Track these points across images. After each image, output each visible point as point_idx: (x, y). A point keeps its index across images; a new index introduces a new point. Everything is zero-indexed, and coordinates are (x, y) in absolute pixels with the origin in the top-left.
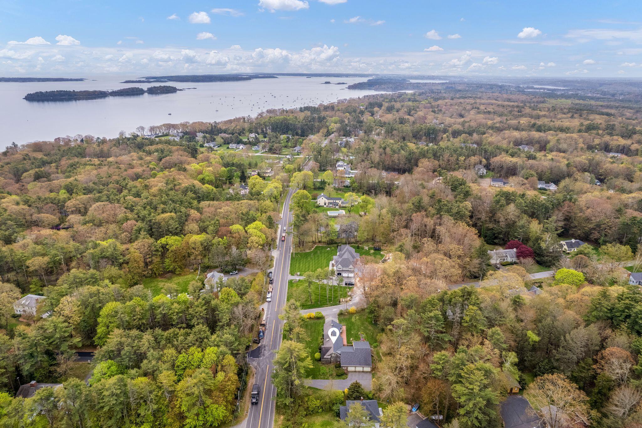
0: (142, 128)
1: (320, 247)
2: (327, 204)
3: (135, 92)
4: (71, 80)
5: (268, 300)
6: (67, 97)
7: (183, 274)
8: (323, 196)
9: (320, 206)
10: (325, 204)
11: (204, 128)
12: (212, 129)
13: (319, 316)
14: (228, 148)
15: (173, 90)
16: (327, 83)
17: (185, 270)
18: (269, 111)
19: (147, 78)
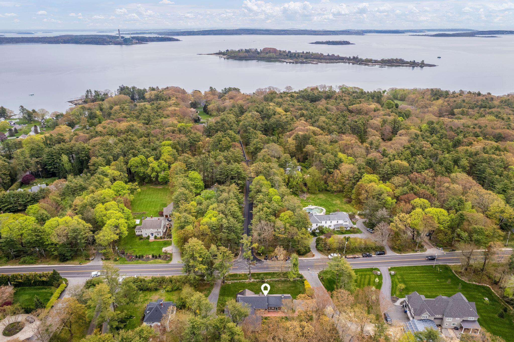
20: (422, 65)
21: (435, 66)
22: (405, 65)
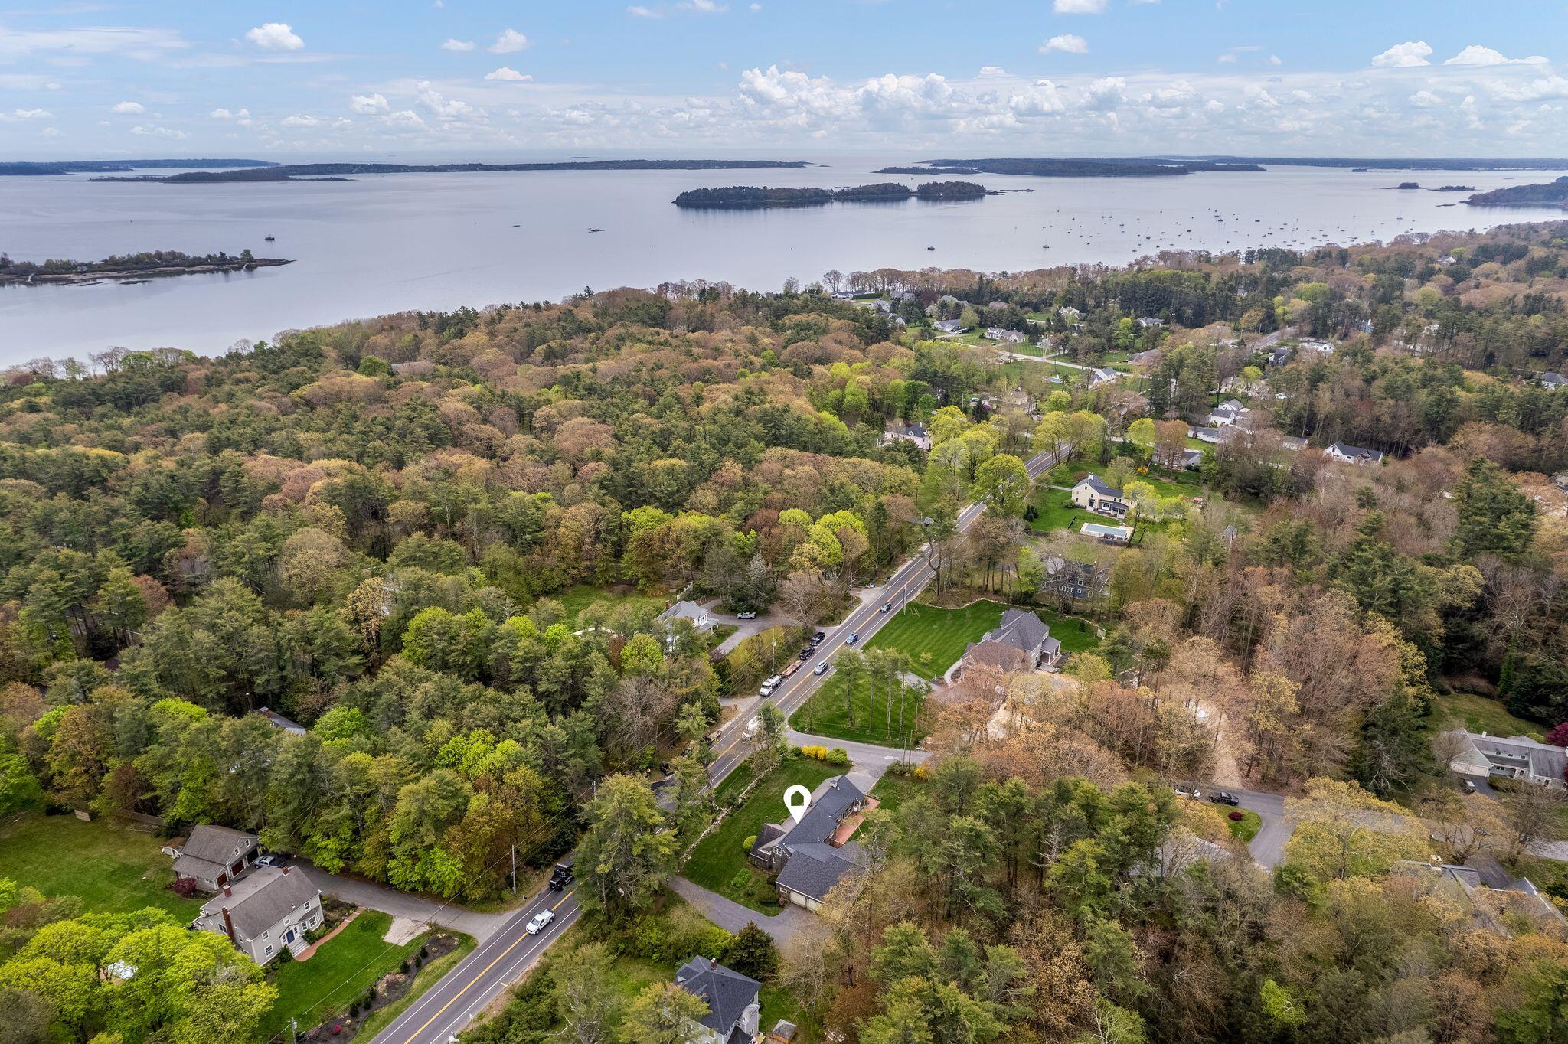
0: (835, 276)
1: (989, 603)
2: (1096, 505)
3: (889, 195)
4: (780, 165)
5: (762, 690)
6: (748, 201)
7: (650, 593)
8: (1091, 483)
9: (1075, 507)
10: (1092, 504)
11: (962, 285)
12: (981, 288)
13: (838, 758)
14: (982, 337)
15: (975, 193)
16: (1405, 186)
17: (657, 586)
18: (1164, 256)
19: (936, 163)
20: (248, 263)
21: (287, 262)
22: (198, 268)
